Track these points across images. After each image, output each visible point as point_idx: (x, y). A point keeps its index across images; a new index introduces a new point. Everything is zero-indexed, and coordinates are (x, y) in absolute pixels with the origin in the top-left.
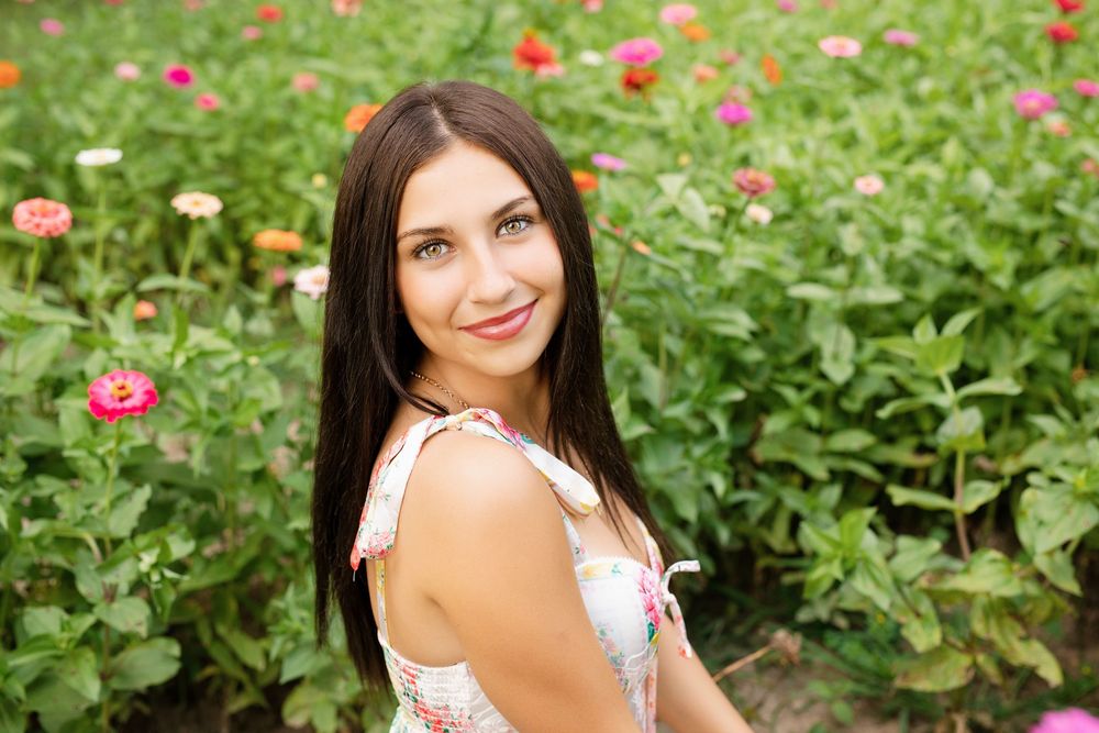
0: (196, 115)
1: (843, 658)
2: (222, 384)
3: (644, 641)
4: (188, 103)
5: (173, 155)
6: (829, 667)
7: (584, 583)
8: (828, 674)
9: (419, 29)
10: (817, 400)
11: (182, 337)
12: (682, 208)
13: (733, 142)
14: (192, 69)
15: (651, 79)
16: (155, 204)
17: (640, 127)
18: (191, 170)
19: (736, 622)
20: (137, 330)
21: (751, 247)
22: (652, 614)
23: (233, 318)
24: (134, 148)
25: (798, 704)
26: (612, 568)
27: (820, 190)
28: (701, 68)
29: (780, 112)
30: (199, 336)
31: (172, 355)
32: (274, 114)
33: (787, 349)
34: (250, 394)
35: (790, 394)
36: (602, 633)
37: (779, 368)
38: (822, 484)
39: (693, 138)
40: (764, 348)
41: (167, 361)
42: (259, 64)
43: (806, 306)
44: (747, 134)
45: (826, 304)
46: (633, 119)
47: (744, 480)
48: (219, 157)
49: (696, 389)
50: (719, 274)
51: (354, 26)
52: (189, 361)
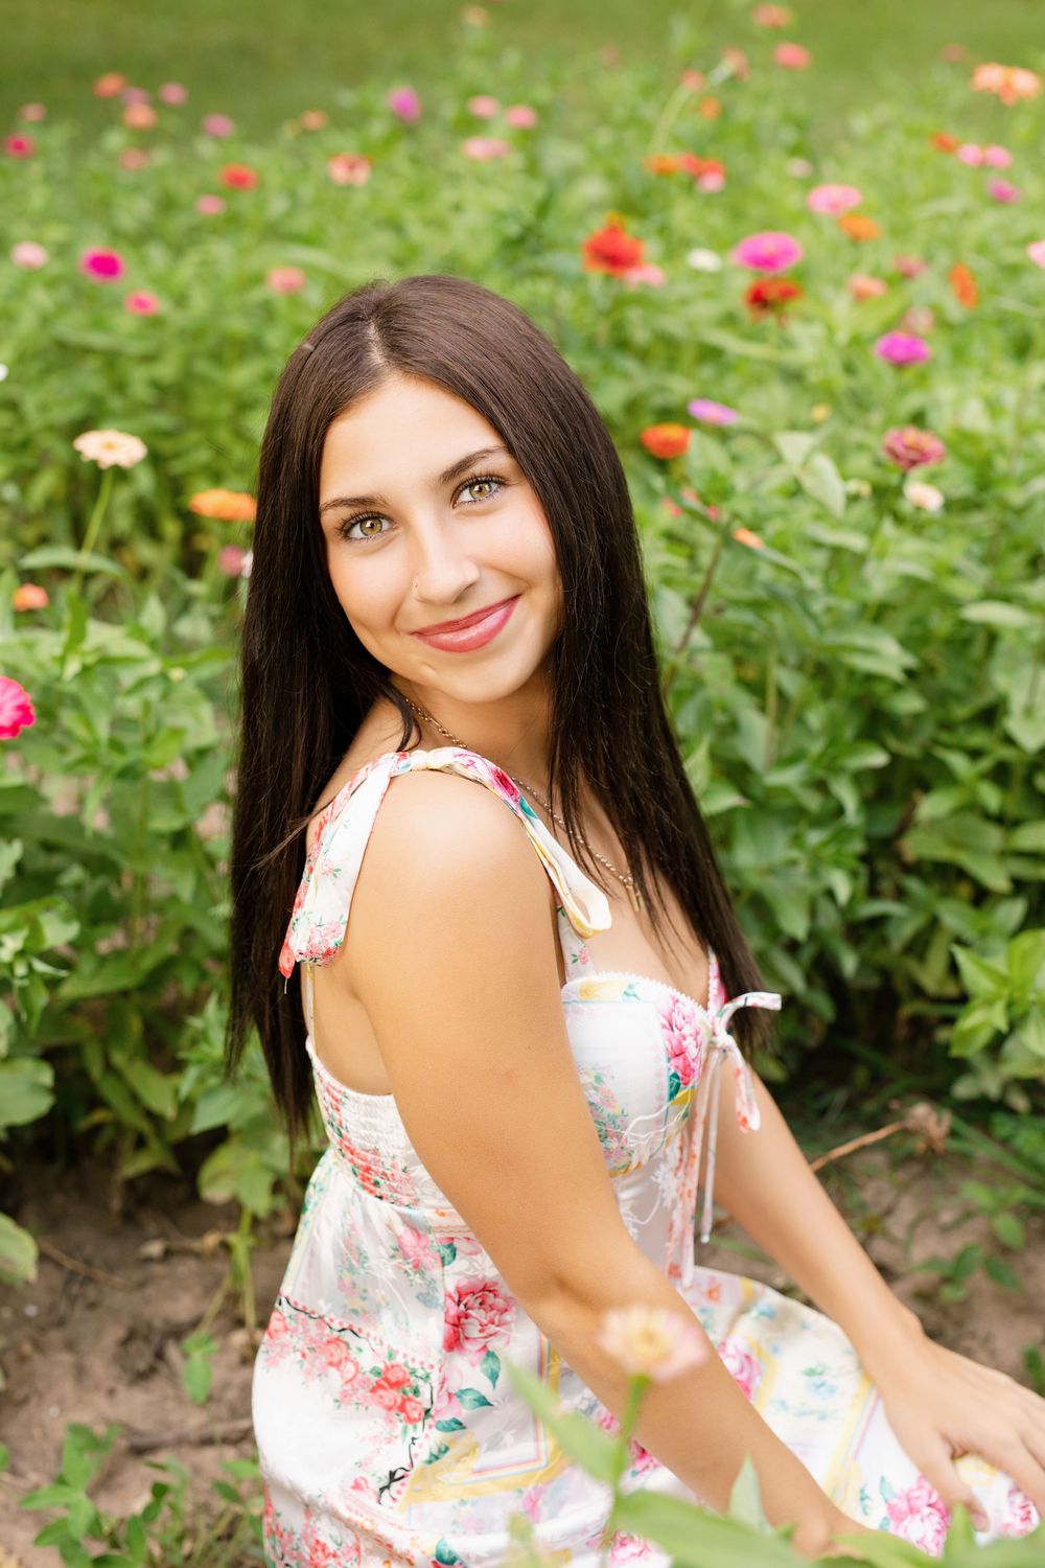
0: (125, 322)
1: (1017, 1154)
2: (131, 705)
3: (660, 1098)
4: (116, 304)
5: (90, 379)
6: (996, 1166)
7: (580, 1005)
8: (995, 1175)
9: (457, 208)
10: (1000, 774)
11: (78, 635)
12: (808, 483)
13: (903, 391)
14: (124, 256)
15: (788, 294)
16: (59, 450)
17: (770, 364)
18: (115, 403)
19: (866, 1095)
20: (17, 626)
21: (912, 545)
22: (680, 1061)
23: (153, 614)
24: (33, 368)
25: (947, 1217)
26: (625, 988)
27: (1020, 466)
28: (862, 280)
29: (979, 349)
30: (102, 636)
31: (62, 660)
32: (238, 325)
33: (960, 698)
34: (172, 721)
35: (959, 763)
36: (598, 1079)
37: (947, 725)
38: (1002, 897)
39: (841, 382)
40: (923, 693)
41: (55, 669)
42: (222, 251)
43: (992, 636)
44: (923, 379)
45: (1020, 633)
46: (755, 350)
47: (886, 885)
48: (156, 385)
49: (816, 747)
50: (864, 583)
51: (360, 200)
52: (86, 670)
